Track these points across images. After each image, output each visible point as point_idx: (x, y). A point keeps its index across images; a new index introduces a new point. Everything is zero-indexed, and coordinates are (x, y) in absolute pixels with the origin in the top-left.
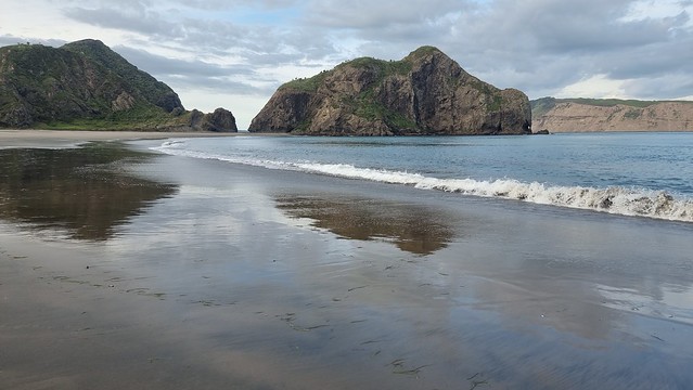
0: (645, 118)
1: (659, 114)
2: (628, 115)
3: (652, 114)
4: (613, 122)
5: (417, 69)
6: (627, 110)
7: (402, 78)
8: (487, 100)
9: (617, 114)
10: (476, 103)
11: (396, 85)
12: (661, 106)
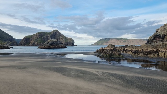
0: (127, 42)
1: (129, 41)
2: (124, 42)
3: (128, 41)
4: (121, 43)
5: (52, 34)
6: (123, 41)
7: (49, 36)
8: (65, 40)
9: (121, 42)
10: (63, 40)
11: (47, 37)
12: (130, 40)
